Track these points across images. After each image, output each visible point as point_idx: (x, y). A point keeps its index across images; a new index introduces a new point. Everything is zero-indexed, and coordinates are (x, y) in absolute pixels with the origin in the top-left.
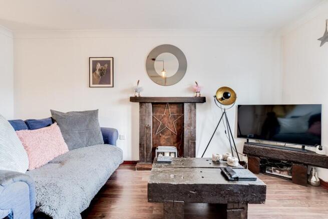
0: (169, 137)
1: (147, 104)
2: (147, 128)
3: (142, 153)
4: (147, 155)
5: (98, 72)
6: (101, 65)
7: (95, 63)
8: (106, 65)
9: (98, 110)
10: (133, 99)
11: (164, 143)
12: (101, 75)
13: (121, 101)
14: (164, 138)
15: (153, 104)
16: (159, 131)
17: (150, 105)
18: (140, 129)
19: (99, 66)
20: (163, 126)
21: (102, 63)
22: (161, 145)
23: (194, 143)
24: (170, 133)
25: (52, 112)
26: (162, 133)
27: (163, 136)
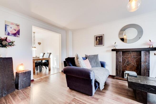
0: (131, 67)
1: (119, 52)
2: (120, 62)
3: (117, 72)
4: (119, 74)
5: (98, 41)
6: (99, 38)
7: (97, 37)
8: (101, 38)
9: (98, 54)
10: (113, 50)
11: (128, 69)
12: (99, 41)
13: (107, 51)
14: (129, 67)
15: (123, 52)
16: (125, 64)
17: (121, 52)
18: (116, 62)
19: (98, 38)
20: (128, 62)
21: (99, 37)
22: (127, 70)
23: (149, 72)
24: (132, 65)
25: (86, 55)
26: (127, 65)
27: (128, 67)
